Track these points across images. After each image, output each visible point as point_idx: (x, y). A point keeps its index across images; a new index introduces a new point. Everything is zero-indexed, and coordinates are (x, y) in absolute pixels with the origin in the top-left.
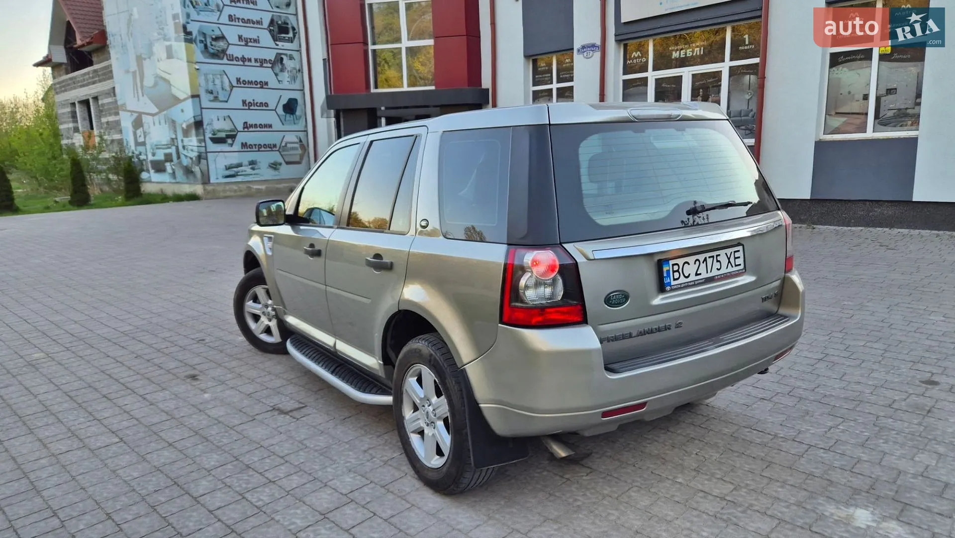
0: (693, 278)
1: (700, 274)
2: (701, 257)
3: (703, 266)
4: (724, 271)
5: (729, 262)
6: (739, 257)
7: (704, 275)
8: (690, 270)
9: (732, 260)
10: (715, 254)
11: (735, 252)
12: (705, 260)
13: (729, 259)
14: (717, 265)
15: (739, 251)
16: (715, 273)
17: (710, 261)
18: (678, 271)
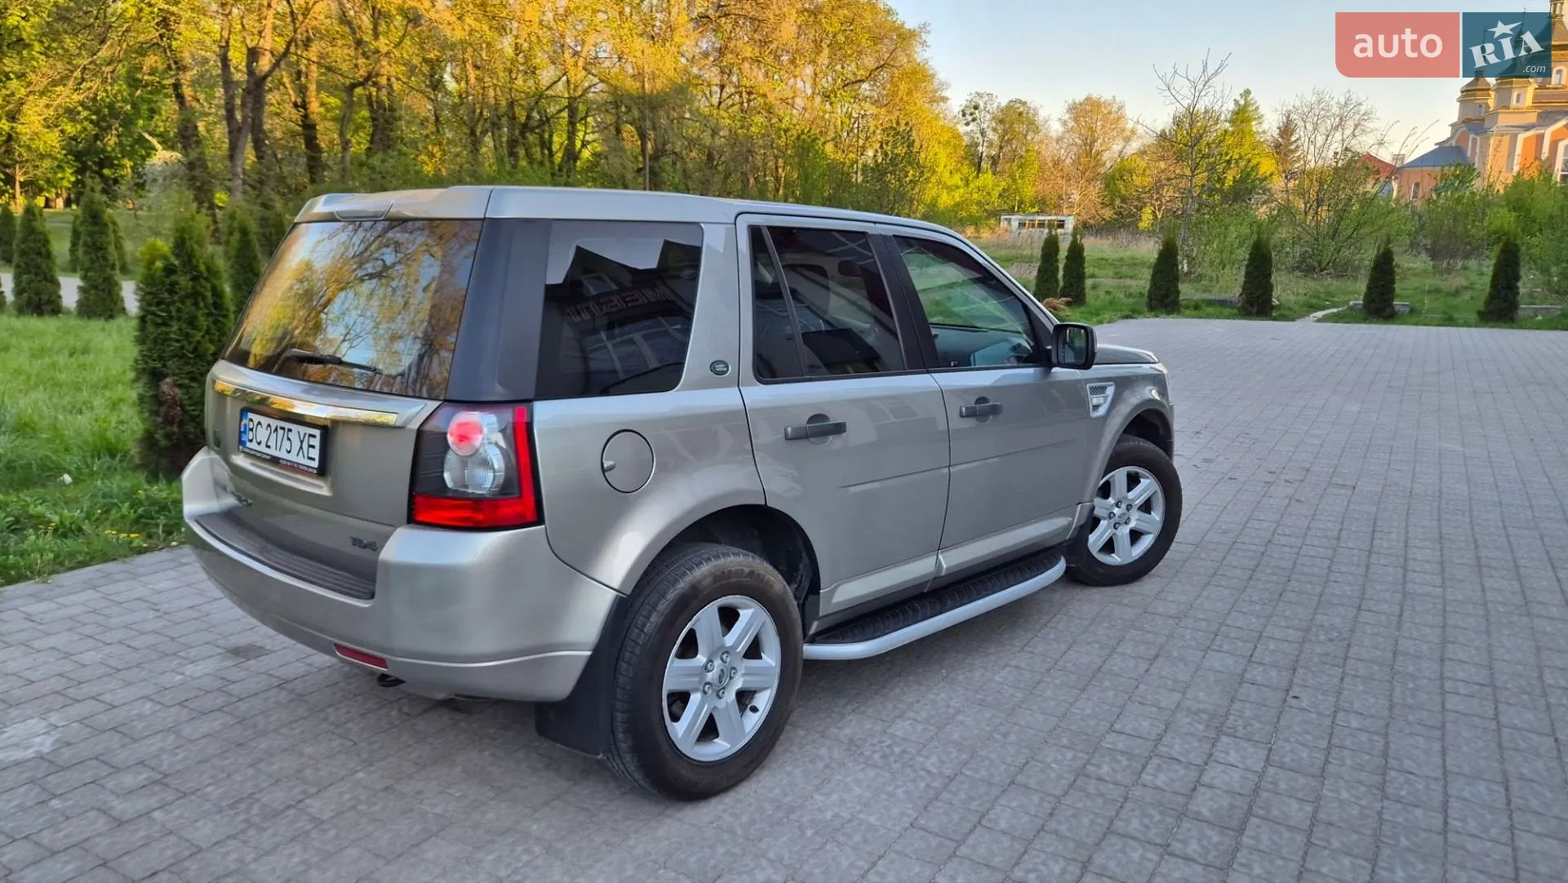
0: (262, 448)
1: (269, 447)
2: (274, 423)
3: (273, 436)
4: (292, 457)
5: (301, 448)
6: (313, 447)
7: (273, 452)
8: (262, 434)
9: (305, 446)
10: (287, 425)
11: (310, 435)
12: (276, 430)
13: (302, 442)
14: (286, 445)
15: (314, 436)
16: (282, 454)
17: (280, 432)
18: (252, 430)
